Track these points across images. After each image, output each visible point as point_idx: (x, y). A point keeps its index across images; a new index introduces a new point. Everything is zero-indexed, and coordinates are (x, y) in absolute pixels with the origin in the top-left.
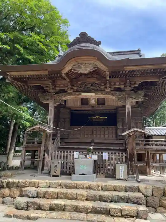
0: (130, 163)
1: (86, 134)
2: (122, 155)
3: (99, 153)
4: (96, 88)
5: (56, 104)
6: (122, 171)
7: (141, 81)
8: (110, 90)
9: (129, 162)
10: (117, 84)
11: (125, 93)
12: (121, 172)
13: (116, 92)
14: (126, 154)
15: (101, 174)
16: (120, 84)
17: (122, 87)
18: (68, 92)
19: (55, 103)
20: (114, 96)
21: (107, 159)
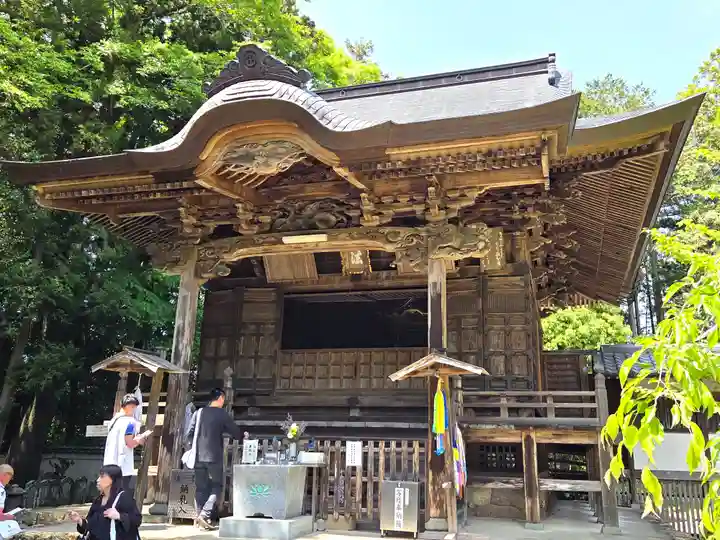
0: (433, 479)
1: (333, 378)
2: (411, 450)
3: (333, 443)
4: (333, 219)
5: (202, 278)
6: (402, 507)
7: (481, 188)
8: (378, 223)
9: (431, 473)
10: (404, 200)
11: (428, 231)
12: (399, 509)
13: (397, 229)
14: (421, 445)
15: (336, 514)
16: (412, 200)
17: (419, 209)
18: (241, 235)
19: (197, 274)
20: (391, 242)
21: (358, 463)
